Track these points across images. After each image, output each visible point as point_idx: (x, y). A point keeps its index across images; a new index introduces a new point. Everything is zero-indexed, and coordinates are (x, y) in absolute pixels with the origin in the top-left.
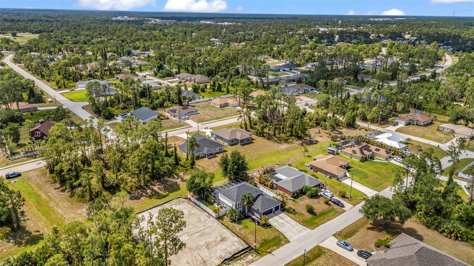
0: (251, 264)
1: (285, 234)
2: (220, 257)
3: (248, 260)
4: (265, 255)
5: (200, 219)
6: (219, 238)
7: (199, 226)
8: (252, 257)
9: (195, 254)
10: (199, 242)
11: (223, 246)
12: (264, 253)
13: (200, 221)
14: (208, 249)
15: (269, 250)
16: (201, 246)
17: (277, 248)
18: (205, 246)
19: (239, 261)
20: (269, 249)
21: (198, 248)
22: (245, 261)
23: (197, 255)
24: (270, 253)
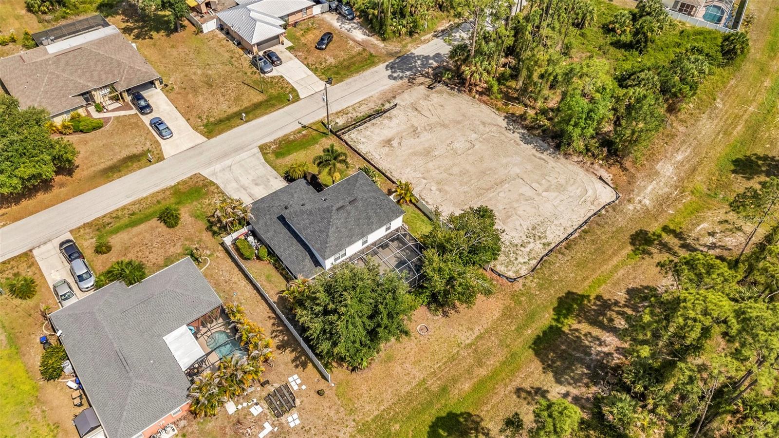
0: (340, 109)
1: (263, 161)
2: (391, 118)
3: (345, 116)
4: (314, 124)
5: (440, 190)
6: (395, 143)
7: (437, 171)
8: (338, 120)
9: (433, 120)
10: (430, 137)
11: (387, 133)
12: (315, 127)
13: (438, 183)
14: (413, 126)
15: (304, 132)
16: (426, 130)
17: (289, 135)
18: (419, 130)
19: (359, 115)
20: (304, 136)
21: (430, 128)
22: (350, 115)
23: (429, 116)
24: (304, 127)
